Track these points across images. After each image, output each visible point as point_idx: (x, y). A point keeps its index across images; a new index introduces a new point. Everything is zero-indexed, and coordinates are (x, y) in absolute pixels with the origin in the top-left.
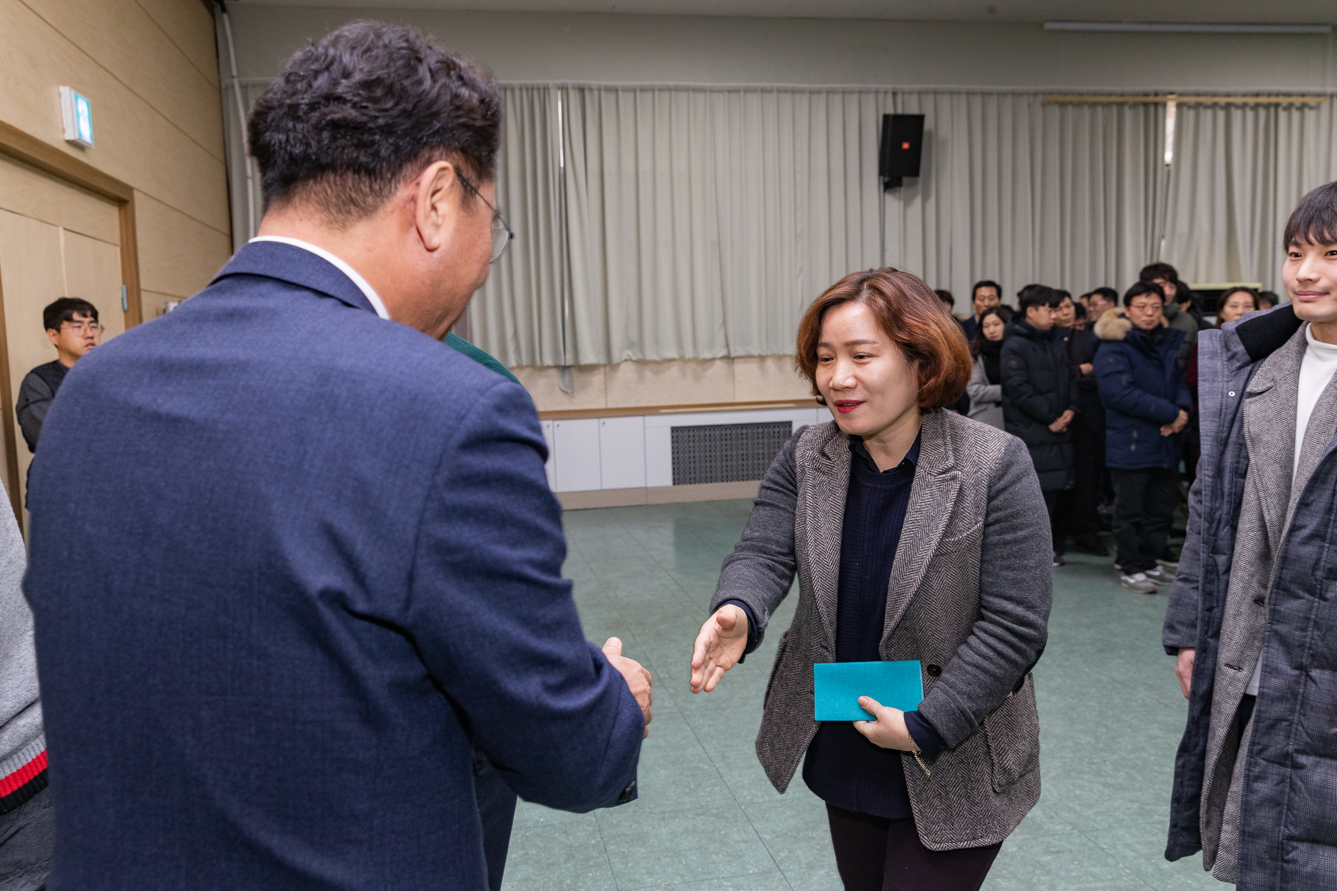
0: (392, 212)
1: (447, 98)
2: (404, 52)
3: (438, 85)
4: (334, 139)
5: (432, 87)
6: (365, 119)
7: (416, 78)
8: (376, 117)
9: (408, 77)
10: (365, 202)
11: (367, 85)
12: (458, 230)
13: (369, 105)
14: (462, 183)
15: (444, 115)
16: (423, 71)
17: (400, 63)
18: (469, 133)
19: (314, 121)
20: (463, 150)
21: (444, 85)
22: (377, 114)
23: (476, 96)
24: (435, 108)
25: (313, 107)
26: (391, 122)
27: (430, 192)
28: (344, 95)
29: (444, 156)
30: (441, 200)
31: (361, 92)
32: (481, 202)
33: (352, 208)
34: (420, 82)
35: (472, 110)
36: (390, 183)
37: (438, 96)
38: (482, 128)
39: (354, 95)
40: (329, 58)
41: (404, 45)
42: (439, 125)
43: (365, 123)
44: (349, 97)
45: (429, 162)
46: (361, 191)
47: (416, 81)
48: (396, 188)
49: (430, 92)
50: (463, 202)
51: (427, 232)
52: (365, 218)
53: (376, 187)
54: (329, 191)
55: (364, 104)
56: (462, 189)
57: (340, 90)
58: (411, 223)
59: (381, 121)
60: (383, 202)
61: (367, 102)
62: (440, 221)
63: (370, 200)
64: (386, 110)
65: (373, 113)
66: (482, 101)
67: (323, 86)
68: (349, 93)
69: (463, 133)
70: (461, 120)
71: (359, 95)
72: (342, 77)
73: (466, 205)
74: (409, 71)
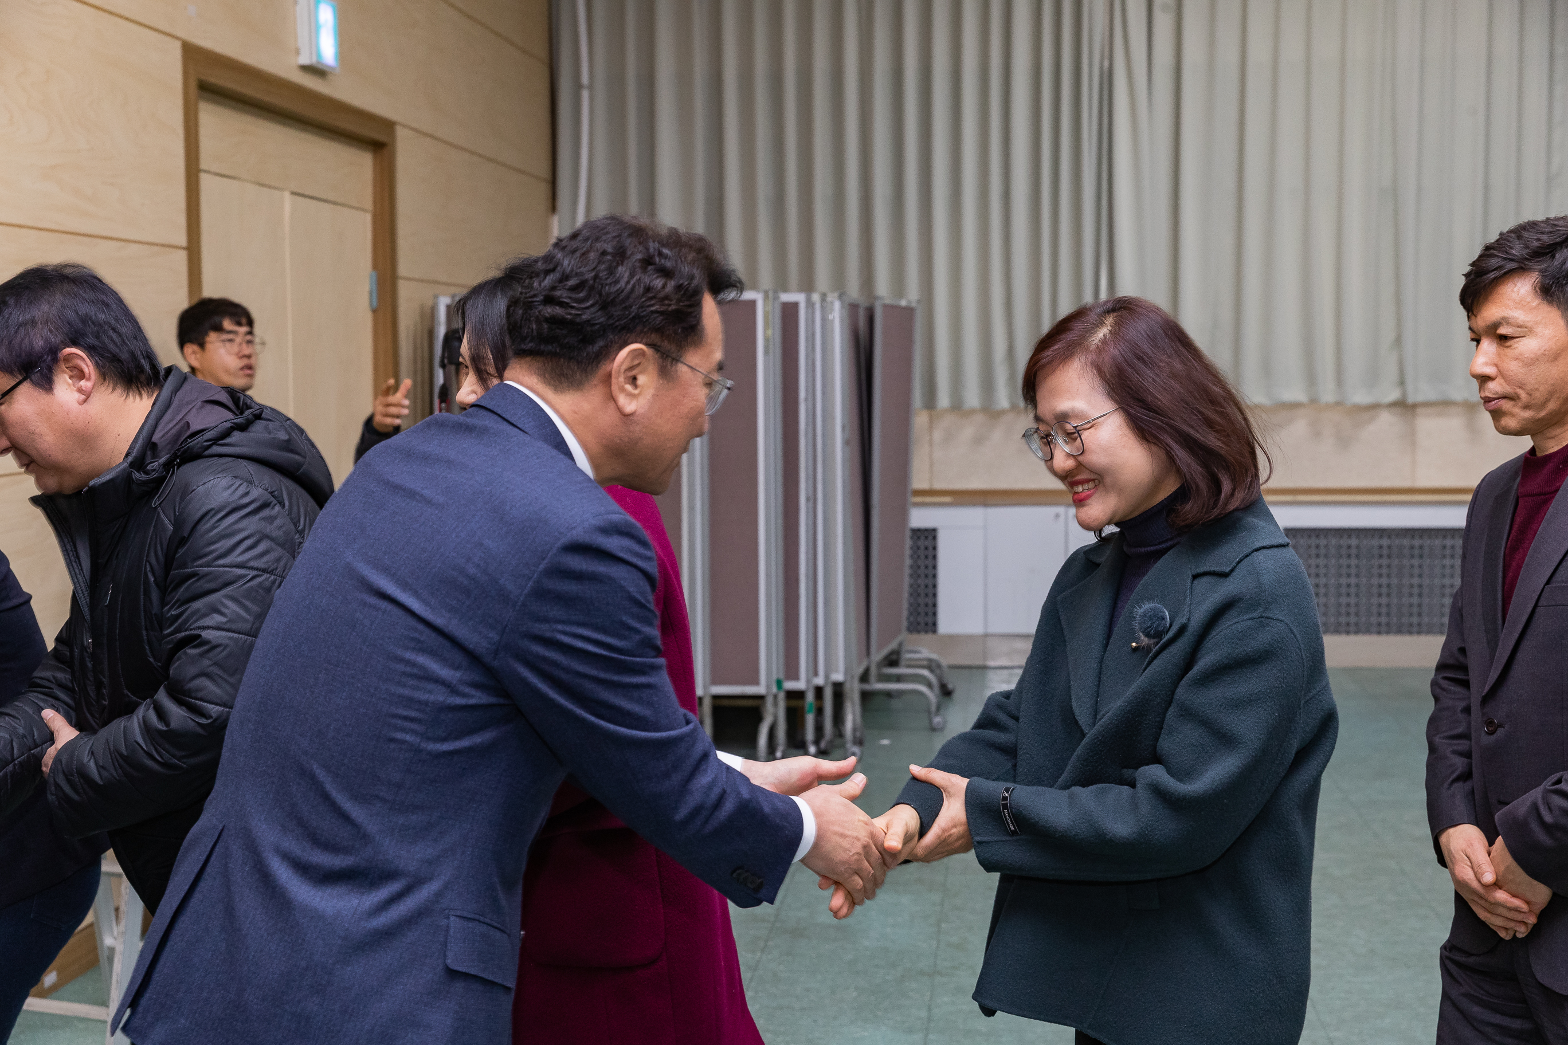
0: (595, 385)
1: (641, 291)
2: (611, 257)
3: (632, 282)
4: (550, 330)
5: (628, 284)
6: (573, 316)
7: (614, 280)
8: (581, 315)
9: (606, 279)
11: (577, 287)
12: (657, 397)
13: (574, 304)
14: (660, 357)
15: (634, 307)
16: (623, 271)
17: (603, 267)
18: (661, 318)
20: (659, 332)
21: (640, 280)
22: (579, 312)
23: (671, 284)
24: (628, 302)
26: (590, 316)
27: (627, 368)
28: (559, 298)
29: (637, 339)
30: (639, 372)
31: (570, 295)
32: (682, 368)
34: (617, 282)
35: (666, 297)
36: (593, 361)
37: (633, 290)
38: (677, 312)
39: (566, 298)
41: (610, 250)
42: (633, 314)
43: (574, 320)
44: (563, 300)
45: (624, 345)
46: (570, 366)
48: (597, 366)
49: (626, 288)
50: (662, 372)
51: (622, 400)
52: (573, 387)
53: (582, 365)
56: (661, 360)
57: (558, 293)
58: (610, 391)
59: (584, 317)
60: (586, 376)
61: (574, 302)
62: (636, 391)
63: (578, 376)
64: (592, 306)
65: (576, 312)
66: (679, 288)
67: (547, 287)
68: (561, 295)
69: (657, 317)
70: (653, 309)
71: (570, 298)
72: (561, 281)
73: (665, 372)
74: (611, 271)
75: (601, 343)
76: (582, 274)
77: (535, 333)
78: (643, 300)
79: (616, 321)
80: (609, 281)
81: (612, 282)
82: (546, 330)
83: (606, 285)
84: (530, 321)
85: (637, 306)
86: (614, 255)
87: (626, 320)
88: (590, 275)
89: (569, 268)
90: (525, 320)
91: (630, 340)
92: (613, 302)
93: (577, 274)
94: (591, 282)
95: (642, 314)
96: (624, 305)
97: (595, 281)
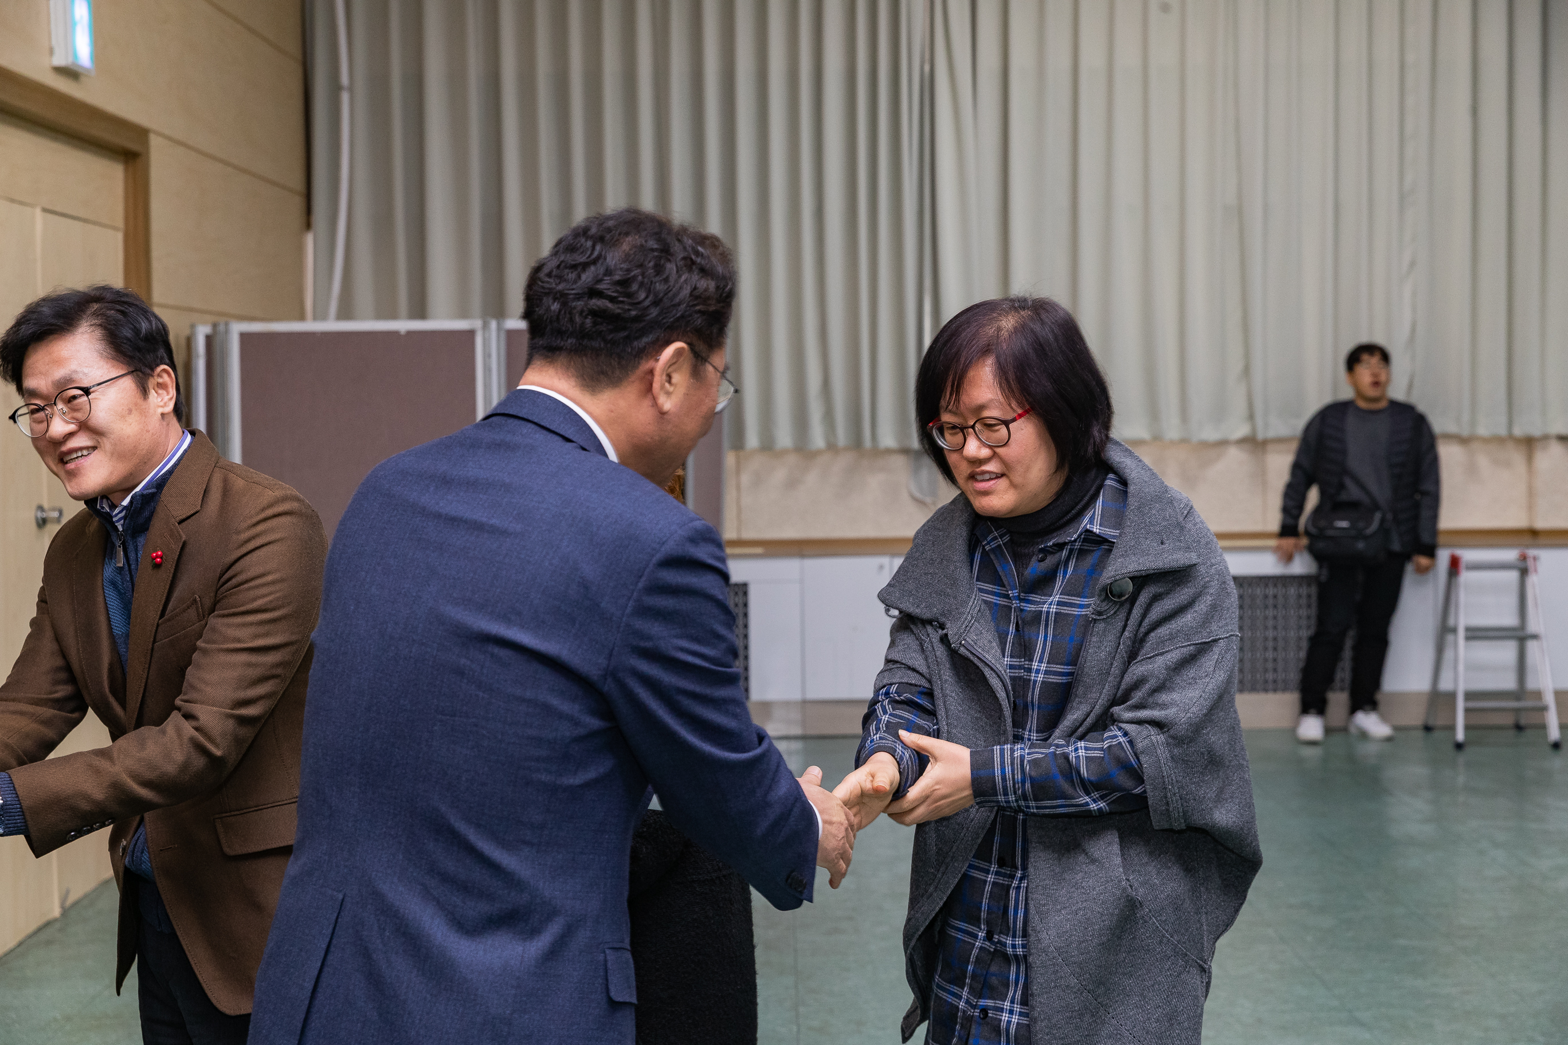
0: (633, 382)
1: (686, 291)
2: (656, 254)
3: (680, 282)
4: (595, 324)
5: (676, 281)
6: (619, 311)
7: (664, 276)
8: (629, 310)
9: (657, 275)
10: (613, 373)
11: (624, 283)
12: (687, 394)
13: (625, 299)
14: (695, 357)
15: (683, 306)
16: (671, 267)
17: (651, 264)
18: (702, 318)
19: (579, 309)
20: (698, 332)
21: (686, 280)
22: (630, 308)
23: (712, 285)
24: (677, 300)
25: (579, 297)
26: (640, 313)
27: (667, 367)
28: (605, 291)
29: (680, 338)
30: (675, 371)
31: (619, 288)
32: (709, 369)
33: (602, 376)
34: (666, 280)
35: (709, 298)
36: (635, 356)
37: (681, 288)
38: (715, 311)
39: (613, 292)
40: (596, 253)
41: (656, 246)
42: (681, 312)
43: (619, 314)
44: (610, 293)
45: (668, 343)
46: (611, 363)
47: (664, 279)
48: (639, 363)
49: (674, 287)
50: (693, 371)
51: (660, 397)
52: (611, 386)
53: (624, 362)
54: (586, 364)
55: (621, 299)
56: (696, 361)
57: (601, 286)
58: (649, 388)
59: (632, 313)
60: (628, 374)
61: (623, 297)
62: (671, 389)
63: (617, 372)
64: (639, 303)
65: (627, 307)
66: (718, 288)
67: (589, 280)
68: (609, 289)
69: (698, 318)
70: (698, 308)
71: (617, 291)
72: (605, 275)
73: (696, 373)
74: (659, 269)
75: (645, 340)
76: (628, 270)
77: (578, 328)
78: (689, 300)
79: (663, 319)
80: (657, 279)
81: (661, 281)
82: (588, 326)
83: (655, 283)
84: (570, 313)
85: (685, 305)
86: (662, 251)
87: (672, 319)
88: (639, 271)
89: (614, 262)
90: (565, 312)
91: (672, 339)
92: (661, 300)
93: (621, 269)
94: (640, 278)
95: (687, 313)
96: (672, 303)
97: (644, 278)
